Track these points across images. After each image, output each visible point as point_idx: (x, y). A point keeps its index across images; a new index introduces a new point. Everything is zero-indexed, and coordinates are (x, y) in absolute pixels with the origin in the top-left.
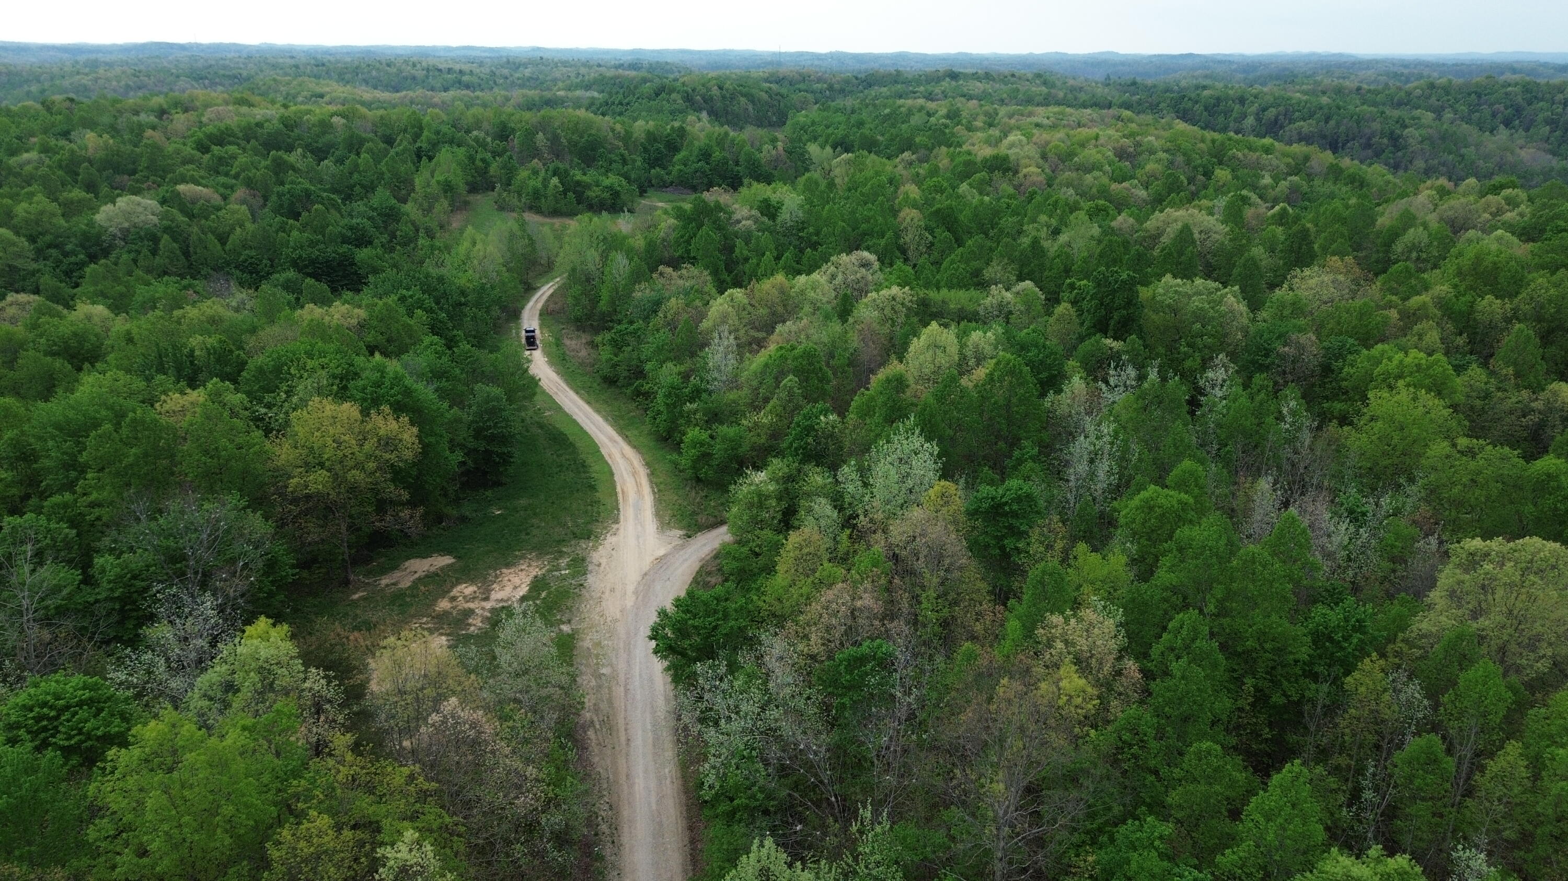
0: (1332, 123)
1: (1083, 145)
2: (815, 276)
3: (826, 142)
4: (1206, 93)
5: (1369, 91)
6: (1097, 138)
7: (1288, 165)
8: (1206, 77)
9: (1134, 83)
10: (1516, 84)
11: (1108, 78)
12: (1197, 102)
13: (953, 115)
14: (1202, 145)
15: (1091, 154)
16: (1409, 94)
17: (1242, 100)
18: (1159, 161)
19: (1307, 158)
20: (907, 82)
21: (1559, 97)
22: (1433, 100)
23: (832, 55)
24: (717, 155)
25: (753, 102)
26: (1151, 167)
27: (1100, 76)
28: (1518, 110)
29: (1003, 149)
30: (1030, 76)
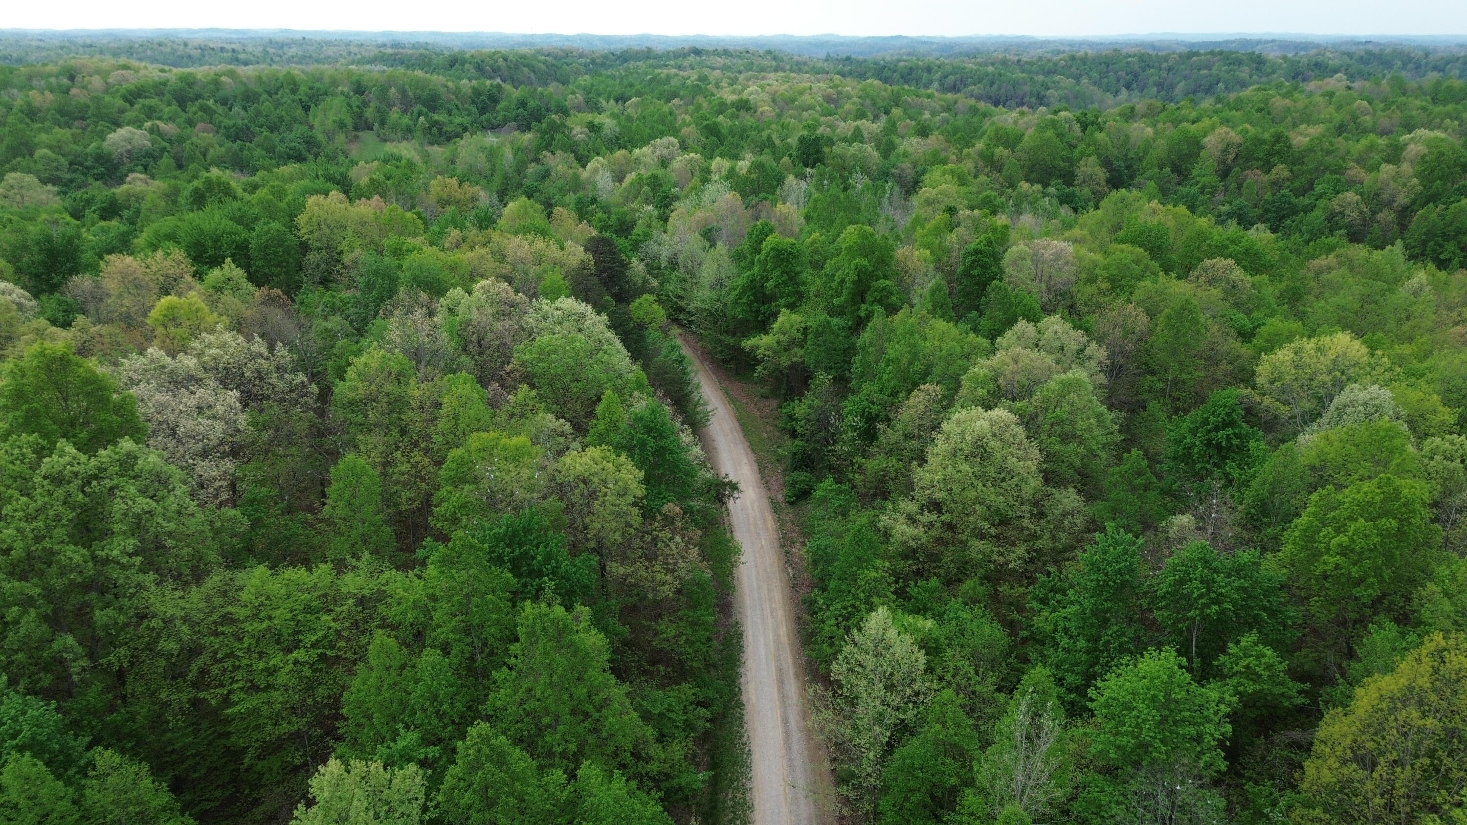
0: (995, 86)
1: (801, 93)
2: (645, 149)
3: (609, 97)
4: (902, 64)
5: (1026, 62)
6: (811, 88)
7: (942, 106)
8: (909, 54)
9: (848, 59)
10: (1134, 56)
11: (828, 55)
12: (894, 72)
13: (703, 79)
14: (883, 93)
15: (807, 98)
16: (1056, 64)
17: (929, 70)
18: (854, 104)
19: (956, 102)
20: (657, 57)
21: (1165, 65)
22: (1073, 69)
23: (580, 37)
24: (532, 104)
25: (534, 71)
26: (848, 106)
27: (822, 55)
28: (1136, 76)
29: (745, 96)
30: (761, 52)
